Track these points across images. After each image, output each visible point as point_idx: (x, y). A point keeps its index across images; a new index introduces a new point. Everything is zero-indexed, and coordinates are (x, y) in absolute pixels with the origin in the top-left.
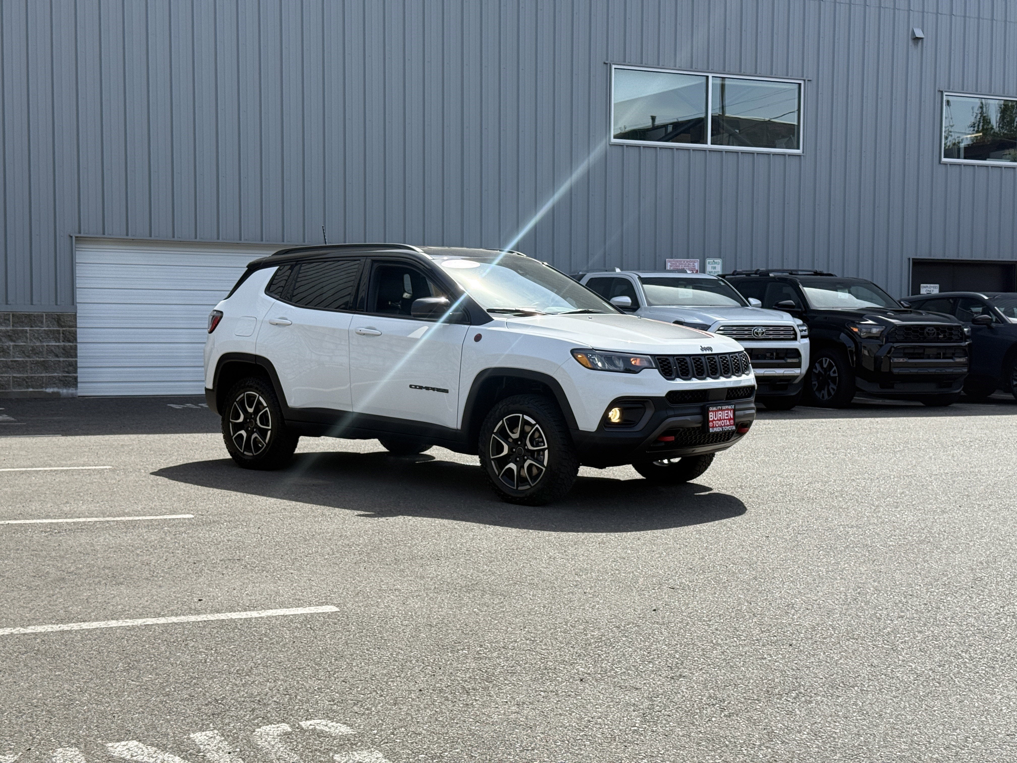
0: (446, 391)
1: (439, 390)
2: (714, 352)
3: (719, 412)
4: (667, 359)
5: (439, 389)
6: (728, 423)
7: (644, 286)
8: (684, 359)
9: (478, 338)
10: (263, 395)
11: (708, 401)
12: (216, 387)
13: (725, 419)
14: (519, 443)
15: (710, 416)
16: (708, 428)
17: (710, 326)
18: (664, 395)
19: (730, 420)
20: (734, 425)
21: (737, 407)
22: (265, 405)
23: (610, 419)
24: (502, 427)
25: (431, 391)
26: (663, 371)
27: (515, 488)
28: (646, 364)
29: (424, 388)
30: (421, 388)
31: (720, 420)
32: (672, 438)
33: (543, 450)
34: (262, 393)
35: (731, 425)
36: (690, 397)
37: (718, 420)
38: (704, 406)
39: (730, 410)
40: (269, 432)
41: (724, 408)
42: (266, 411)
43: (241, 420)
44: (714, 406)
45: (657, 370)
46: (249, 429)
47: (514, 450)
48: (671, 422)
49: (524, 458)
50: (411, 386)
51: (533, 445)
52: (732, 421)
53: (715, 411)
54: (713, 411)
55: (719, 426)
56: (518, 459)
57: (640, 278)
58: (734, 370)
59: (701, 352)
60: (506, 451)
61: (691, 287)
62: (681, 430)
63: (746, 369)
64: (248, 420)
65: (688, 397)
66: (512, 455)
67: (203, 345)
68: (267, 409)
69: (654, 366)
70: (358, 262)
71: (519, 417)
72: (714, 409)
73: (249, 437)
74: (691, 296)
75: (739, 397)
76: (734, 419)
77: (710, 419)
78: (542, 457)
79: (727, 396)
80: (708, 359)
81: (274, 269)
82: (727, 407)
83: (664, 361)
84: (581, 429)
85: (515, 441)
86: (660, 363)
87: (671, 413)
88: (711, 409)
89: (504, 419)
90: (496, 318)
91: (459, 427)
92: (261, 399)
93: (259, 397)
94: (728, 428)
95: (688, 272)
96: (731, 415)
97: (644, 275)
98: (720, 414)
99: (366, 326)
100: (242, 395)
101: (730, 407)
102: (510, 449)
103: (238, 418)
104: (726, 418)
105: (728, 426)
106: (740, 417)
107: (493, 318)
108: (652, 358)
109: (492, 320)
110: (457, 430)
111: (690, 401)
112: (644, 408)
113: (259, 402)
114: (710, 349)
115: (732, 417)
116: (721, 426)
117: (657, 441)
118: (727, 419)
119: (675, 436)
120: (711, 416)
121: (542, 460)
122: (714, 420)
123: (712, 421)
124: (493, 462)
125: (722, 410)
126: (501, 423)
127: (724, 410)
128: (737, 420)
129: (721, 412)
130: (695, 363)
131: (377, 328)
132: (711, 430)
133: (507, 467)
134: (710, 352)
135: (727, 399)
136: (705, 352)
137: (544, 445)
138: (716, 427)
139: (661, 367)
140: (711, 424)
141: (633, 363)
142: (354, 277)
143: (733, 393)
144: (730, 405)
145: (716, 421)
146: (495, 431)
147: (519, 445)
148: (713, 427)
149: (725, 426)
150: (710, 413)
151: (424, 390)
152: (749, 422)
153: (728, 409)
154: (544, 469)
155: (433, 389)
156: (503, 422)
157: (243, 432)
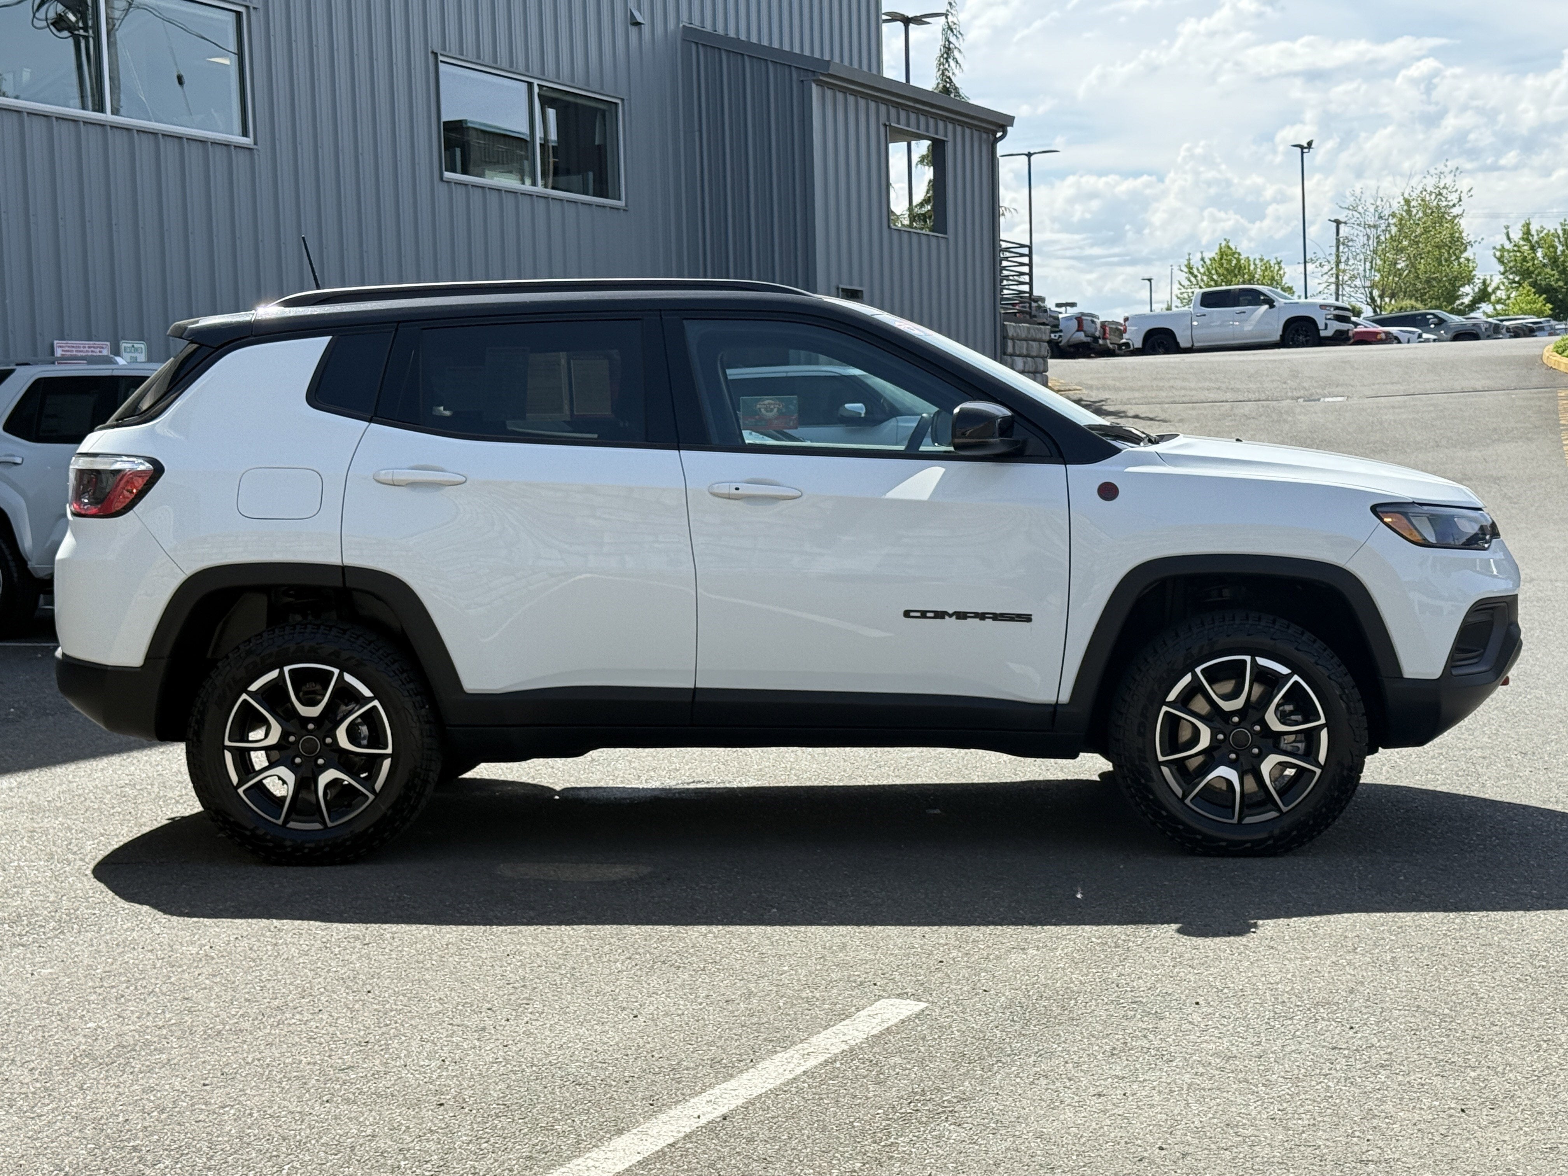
0: (1027, 618)
1: (1000, 617)
5: (1002, 615)
9: (1108, 492)
10: (358, 670)
14: (1246, 720)
22: (367, 693)
24: (1194, 688)
25: (976, 621)
27: (1237, 820)
29: (950, 616)
30: (940, 615)
34: (357, 664)
40: (386, 763)
42: (373, 708)
43: (272, 739)
46: (298, 760)
49: (1258, 751)
51: (1286, 722)
56: (1242, 756)
60: (1205, 742)
64: (293, 738)
66: (1218, 747)
68: (375, 703)
71: (1244, 661)
73: (301, 782)
78: (1313, 744)
84: (1407, 675)
85: (1234, 716)
89: (1200, 669)
90: (1127, 448)
91: (1065, 697)
92: (350, 678)
93: (341, 675)
100: (271, 676)
102: (1219, 736)
107: (1119, 447)
109: (1118, 451)
110: (1059, 705)
113: (343, 691)
121: (1312, 751)
124: (1166, 770)
126: (1189, 678)
133: (1210, 777)
137: (1318, 719)
146: (1171, 697)
147: (1236, 725)
151: (950, 620)
154: (1319, 771)
155: (981, 616)
156: (1196, 675)
157: (282, 771)
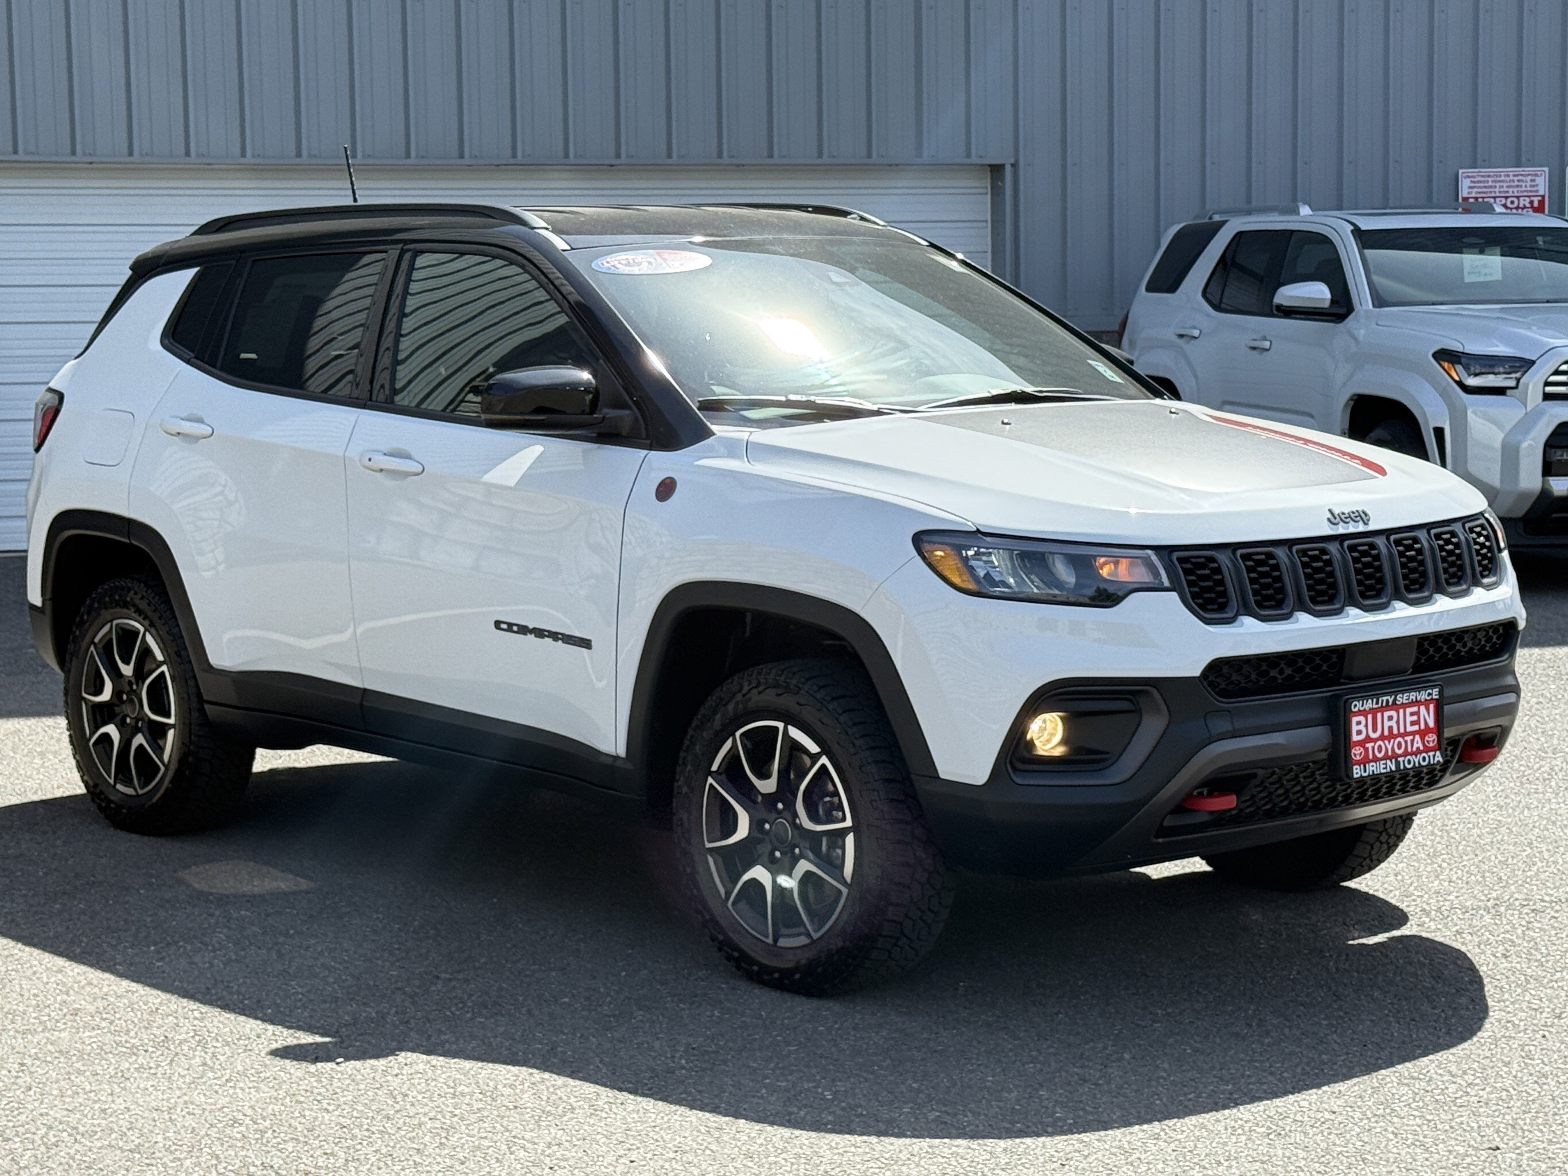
0: (586, 644)
1: (569, 640)
2: (1372, 526)
3: (1387, 714)
4: (1212, 560)
5: (569, 636)
6: (1418, 744)
7: (1368, 252)
8: (1270, 556)
9: (666, 489)
10: (153, 630)
11: (1352, 679)
12: (48, 603)
13: (1407, 734)
14: (780, 806)
15: (1355, 728)
16: (1348, 763)
17: (1533, 363)
18: (1197, 672)
19: (1423, 733)
20: (1439, 747)
21: (1449, 692)
22: (160, 657)
23: (1031, 744)
24: (732, 760)
25: (549, 640)
26: (1194, 596)
27: (770, 941)
28: (1142, 575)
29: (531, 632)
30: (523, 630)
31: (1391, 736)
32: (1229, 802)
33: (842, 833)
34: (152, 625)
35: (1427, 750)
36: (1288, 671)
37: (1382, 738)
38: (1337, 697)
39: (1426, 703)
40: (171, 734)
41: (1402, 699)
42: (163, 673)
43: (106, 695)
44: (1366, 698)
45: (1174, 595)
46: (128, 720)
47: (767, 826)
48: (1219, 756)
49: (793, 852)
50: (497, 624)
51: (814, 817)
52: (1432, 739)
53: (1373, 711)
54: (1360, 713)
55: (1386, 757)
56: (778, 854)
57: (1357, 232)
58: (1443, 577)
59: (1327, 530)
60: (743, 831)
61: (1498, 250)
62: (1261, 772)
63: (1485, 568)
64: (125, 697)
65: (1281, 672)
66: (760, 841)
67: (23, 486)
68: (164, 668)
69: (1166, 583)
70: (383, 255)
71: (777, 729)
72: (1369, 704)
73: (126, 744)
74: (1497, 276)
75: (1459, 661)
76: (1439, 728)
77: (1355, 738)
78: (839, 851)
79: (1418, 659)
80: (1352, 548)
81: (186, 276)
82: (1413, 696)
83: (1202, 566)
84: (942, 775)
85: (770, 800)
86: (1186, 572)
87: (1222, 725)
88: (1357, 706)
89: (738, 734)
90: (719, 427)
91: (622, 751)
92: (150, 639)
93: (144, 635)
94: (1416, 760)
95: (1499, 209)
96: (1428, 717)
97: (1367, 224)
98: (1389, 720)
99: (386, 448)
100: (106, 629)
101: (1423, 696)
102: (756, 824)
103: (99, 691)
104: (1410, 729)
105: (1418, 752)
106: (1459, 719)
107: (714, 428)
108: (1161, 559)
109: (708, 433)
110: (617, 758)
111: (1289, 686)
112: (1137, 712)
113: (146, 652)
114: (1362, 516)
115: (1431, 724)
116: (1395, 756)
117: (1181, 807)
118: (1413, 733)
119: (1238, 794)
120: (1359, 727)
121: (839, 862)
122: (1368, 739)
123: (1362, 743)
124: (710, 860)
125: (1395, 706)
126: (728, 745)
127: (1404, 706)
128: (1448, 733)
129: (1393, 713)
130: (1305, 565)
131: (414, 455)
132: (1357, 772)
133: (746, 877)
134: (1361, 528)
135: (1418, 668)
136: (1341, 530)
137: (844, 819)
138: (1376, 760)
139: (1190, 584)
140: (1357, 753)
141: (1105, 572)
142: (369, 300)
143: (1438, 650)
144: (1425, 688)
145: (1375, 740)
146: (714, 768)
147: (779, 812)
148: (1365, 761)
149: (1406, 754)
150: (1355, 720)
151: (531, 637)
152: (1499, 730)
153: (1417, 703)
154: (845, 891)
155: (554, 636)
156: (734, 741)
157: (111, 729)
